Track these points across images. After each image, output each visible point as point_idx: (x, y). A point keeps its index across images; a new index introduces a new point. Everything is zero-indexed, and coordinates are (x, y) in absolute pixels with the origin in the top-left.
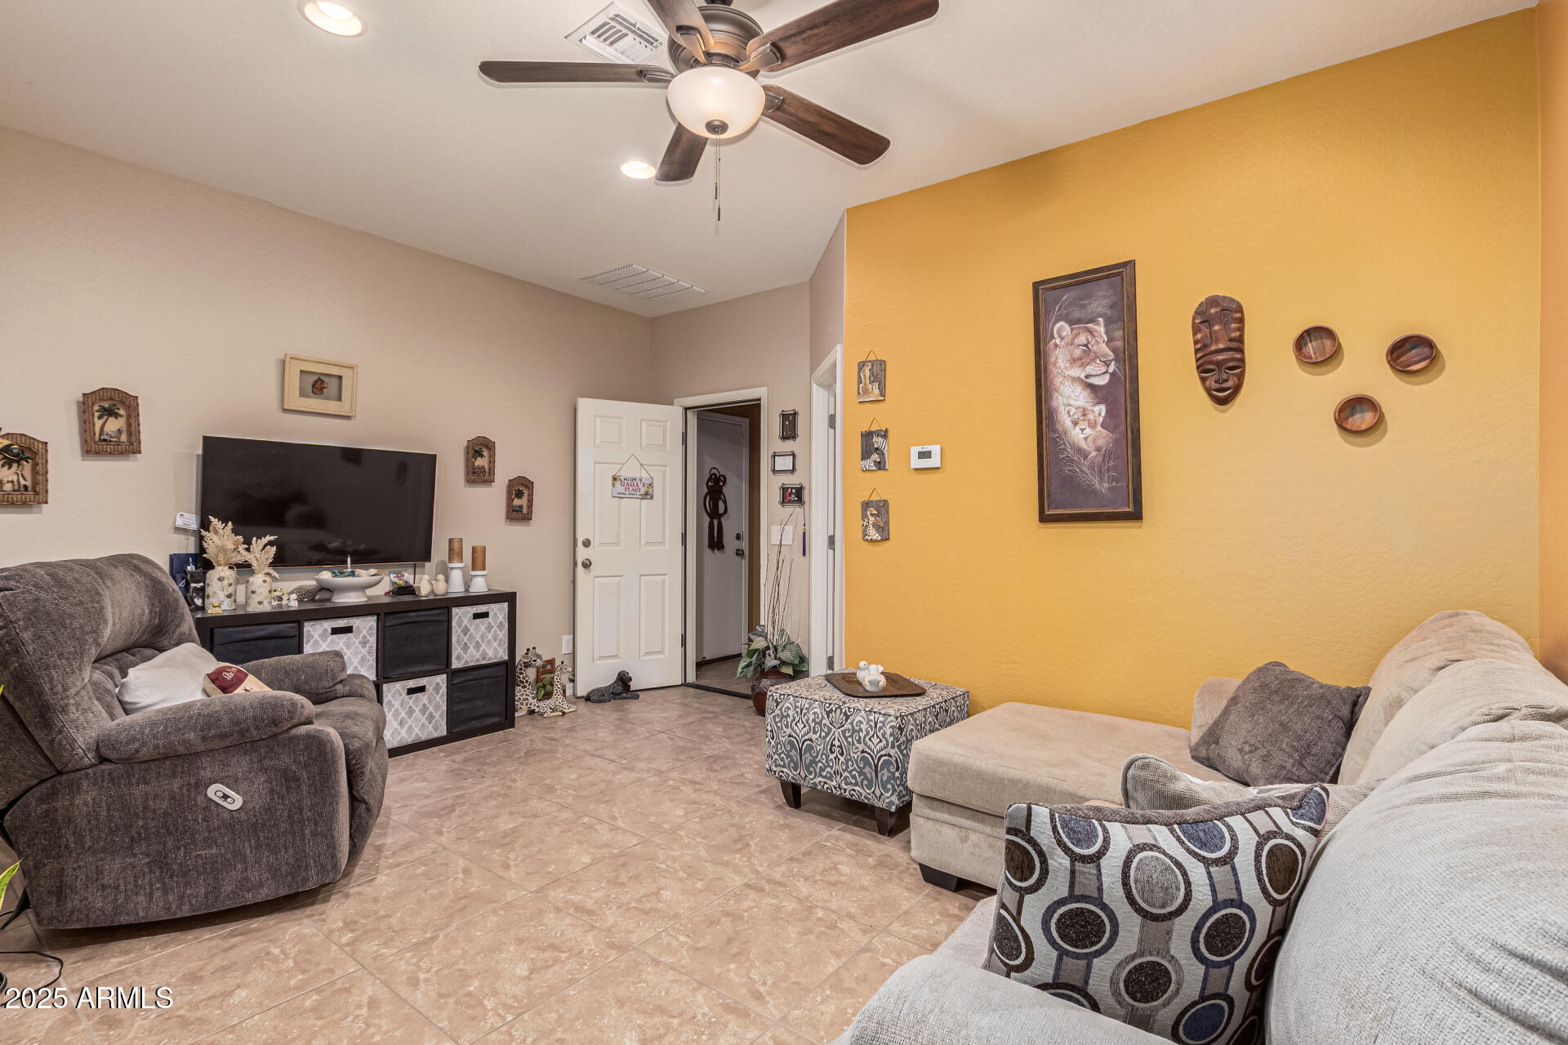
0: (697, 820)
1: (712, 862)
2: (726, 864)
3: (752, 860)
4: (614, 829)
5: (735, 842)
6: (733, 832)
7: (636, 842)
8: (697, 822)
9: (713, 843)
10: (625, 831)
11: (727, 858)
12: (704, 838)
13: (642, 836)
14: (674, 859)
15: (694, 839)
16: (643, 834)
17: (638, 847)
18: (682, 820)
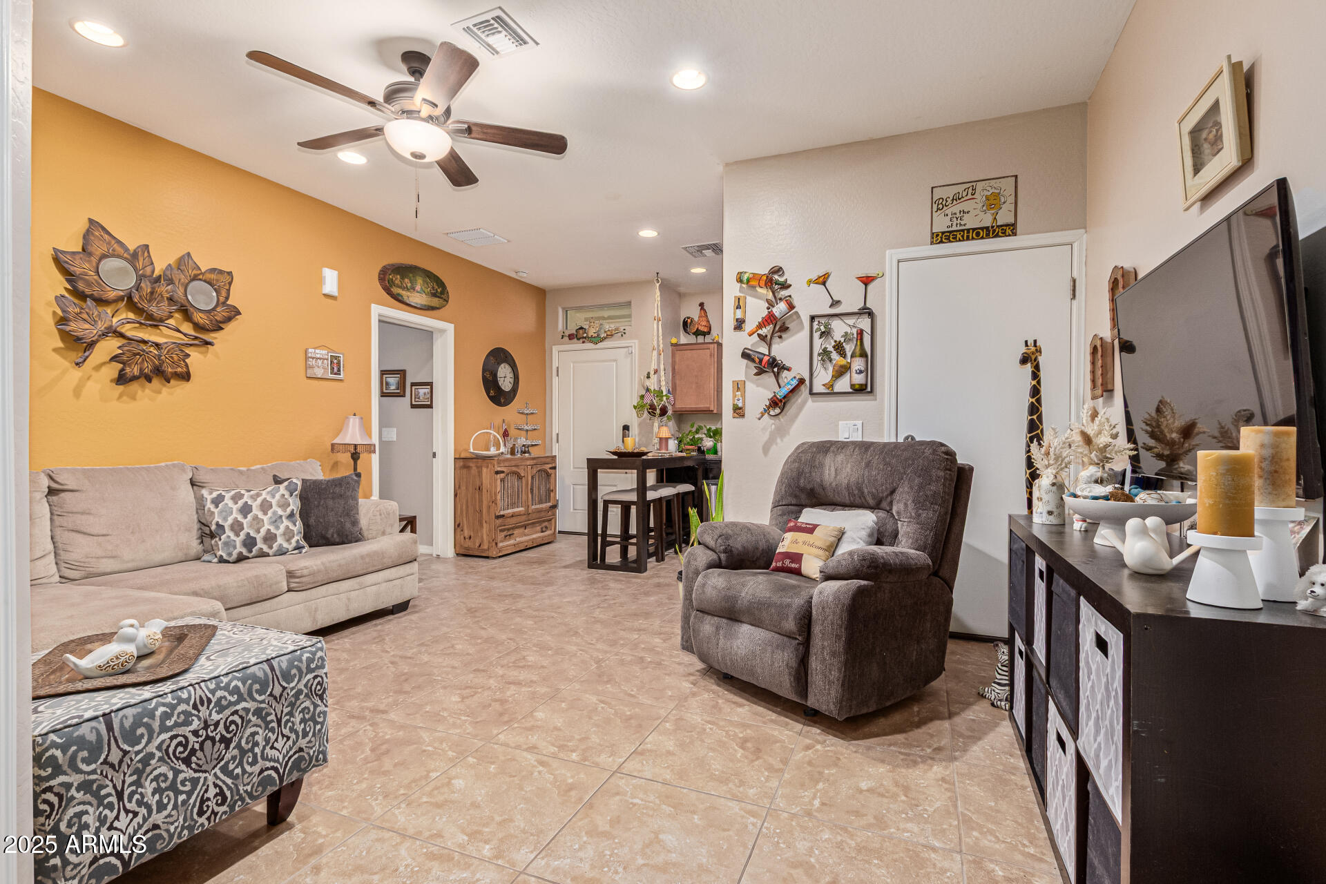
0: (434, 775)
1: (416, 727)
2: (402, 727)
3: (374, 734)
4: (532, 749)
5: (387, 752)
6: (388, 764)
7: (500, 736)
8: (433, 771)
9: (415, 746)
10: (518, 747)
11: (401, 733)
12: (425, 751)
13: (497, 744)
14: (454, 725)
15: (435, 748)
16: (496, 746)
17: (495, 732)
18: (453, 772)
